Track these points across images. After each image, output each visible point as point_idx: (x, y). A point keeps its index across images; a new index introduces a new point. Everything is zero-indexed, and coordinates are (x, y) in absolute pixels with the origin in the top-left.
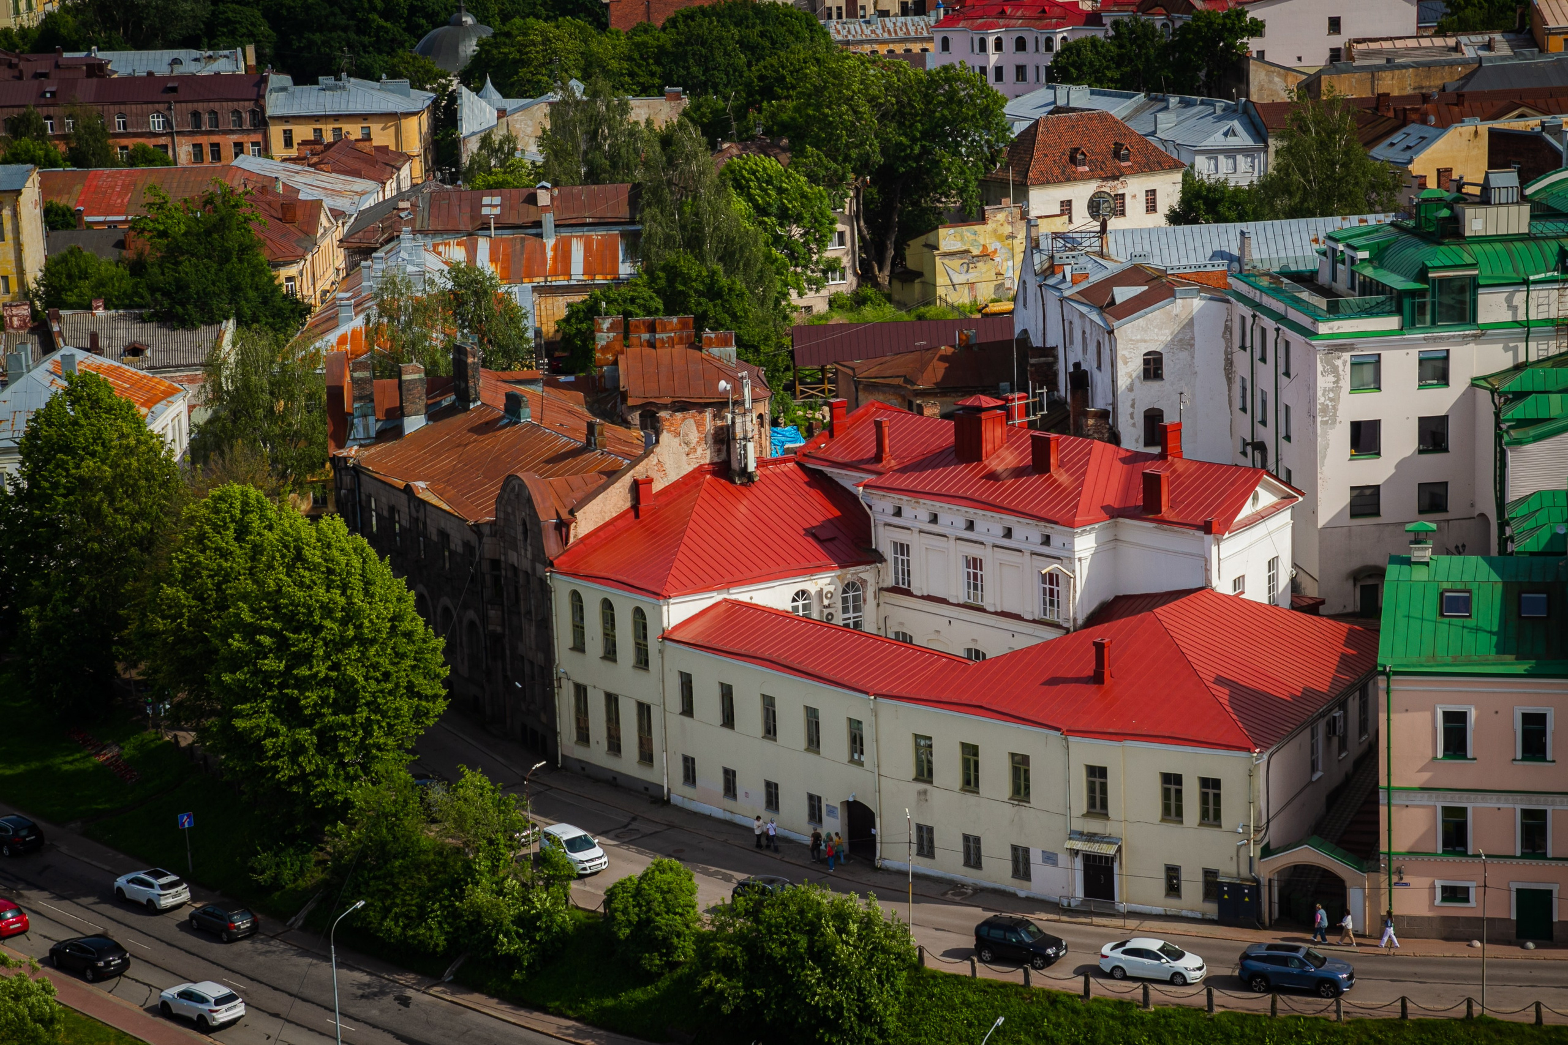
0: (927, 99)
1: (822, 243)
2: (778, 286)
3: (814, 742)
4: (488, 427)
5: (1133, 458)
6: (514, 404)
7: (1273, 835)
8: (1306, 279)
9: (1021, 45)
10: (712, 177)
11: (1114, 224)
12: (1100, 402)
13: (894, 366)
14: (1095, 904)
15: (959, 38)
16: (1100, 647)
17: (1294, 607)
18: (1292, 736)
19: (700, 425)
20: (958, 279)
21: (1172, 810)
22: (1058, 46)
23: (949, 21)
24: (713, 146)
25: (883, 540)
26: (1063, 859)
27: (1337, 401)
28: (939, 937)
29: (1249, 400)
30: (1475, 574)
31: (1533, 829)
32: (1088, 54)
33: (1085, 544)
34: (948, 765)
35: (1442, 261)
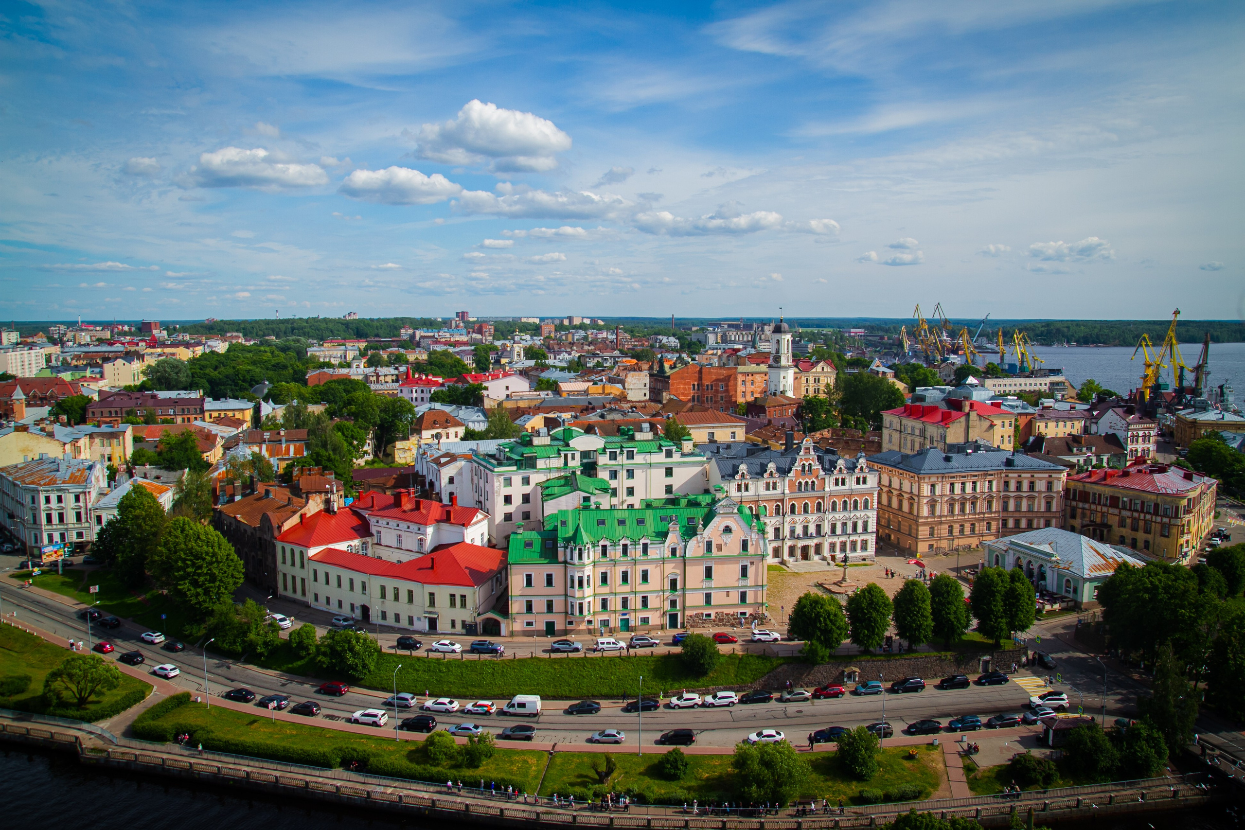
0: (394, 406)
1: (363, 446)
2: (350, 457)
3: (352, 588)
4: (259, 499)
5: (444, 505)
6: (267, 492)
7: (481, 610)
8: (492, 456)
9: (422, 391)
10: (331, 427)
11: (443, 440)
12: (437, 490)
13: (380, 480)
14: (432, 631)
15: (406, 389)
16: (433, 559)
17: (489, 546)
18: (485, 582)
19: (321, 498)
20: (402, 456)
21: (453, 604)
22: (432, 392)
23: (402, 385)
24: (332, 419)
25: (373, 530)
26: (423, 619)
27: (500, 490)
28: (386, 643)
29: (477, 489)
30: (534, 536)
31: (550, 606)
32: (440, 394)
33: (430, 530)
34: (390, 594)
35: (527, 452)
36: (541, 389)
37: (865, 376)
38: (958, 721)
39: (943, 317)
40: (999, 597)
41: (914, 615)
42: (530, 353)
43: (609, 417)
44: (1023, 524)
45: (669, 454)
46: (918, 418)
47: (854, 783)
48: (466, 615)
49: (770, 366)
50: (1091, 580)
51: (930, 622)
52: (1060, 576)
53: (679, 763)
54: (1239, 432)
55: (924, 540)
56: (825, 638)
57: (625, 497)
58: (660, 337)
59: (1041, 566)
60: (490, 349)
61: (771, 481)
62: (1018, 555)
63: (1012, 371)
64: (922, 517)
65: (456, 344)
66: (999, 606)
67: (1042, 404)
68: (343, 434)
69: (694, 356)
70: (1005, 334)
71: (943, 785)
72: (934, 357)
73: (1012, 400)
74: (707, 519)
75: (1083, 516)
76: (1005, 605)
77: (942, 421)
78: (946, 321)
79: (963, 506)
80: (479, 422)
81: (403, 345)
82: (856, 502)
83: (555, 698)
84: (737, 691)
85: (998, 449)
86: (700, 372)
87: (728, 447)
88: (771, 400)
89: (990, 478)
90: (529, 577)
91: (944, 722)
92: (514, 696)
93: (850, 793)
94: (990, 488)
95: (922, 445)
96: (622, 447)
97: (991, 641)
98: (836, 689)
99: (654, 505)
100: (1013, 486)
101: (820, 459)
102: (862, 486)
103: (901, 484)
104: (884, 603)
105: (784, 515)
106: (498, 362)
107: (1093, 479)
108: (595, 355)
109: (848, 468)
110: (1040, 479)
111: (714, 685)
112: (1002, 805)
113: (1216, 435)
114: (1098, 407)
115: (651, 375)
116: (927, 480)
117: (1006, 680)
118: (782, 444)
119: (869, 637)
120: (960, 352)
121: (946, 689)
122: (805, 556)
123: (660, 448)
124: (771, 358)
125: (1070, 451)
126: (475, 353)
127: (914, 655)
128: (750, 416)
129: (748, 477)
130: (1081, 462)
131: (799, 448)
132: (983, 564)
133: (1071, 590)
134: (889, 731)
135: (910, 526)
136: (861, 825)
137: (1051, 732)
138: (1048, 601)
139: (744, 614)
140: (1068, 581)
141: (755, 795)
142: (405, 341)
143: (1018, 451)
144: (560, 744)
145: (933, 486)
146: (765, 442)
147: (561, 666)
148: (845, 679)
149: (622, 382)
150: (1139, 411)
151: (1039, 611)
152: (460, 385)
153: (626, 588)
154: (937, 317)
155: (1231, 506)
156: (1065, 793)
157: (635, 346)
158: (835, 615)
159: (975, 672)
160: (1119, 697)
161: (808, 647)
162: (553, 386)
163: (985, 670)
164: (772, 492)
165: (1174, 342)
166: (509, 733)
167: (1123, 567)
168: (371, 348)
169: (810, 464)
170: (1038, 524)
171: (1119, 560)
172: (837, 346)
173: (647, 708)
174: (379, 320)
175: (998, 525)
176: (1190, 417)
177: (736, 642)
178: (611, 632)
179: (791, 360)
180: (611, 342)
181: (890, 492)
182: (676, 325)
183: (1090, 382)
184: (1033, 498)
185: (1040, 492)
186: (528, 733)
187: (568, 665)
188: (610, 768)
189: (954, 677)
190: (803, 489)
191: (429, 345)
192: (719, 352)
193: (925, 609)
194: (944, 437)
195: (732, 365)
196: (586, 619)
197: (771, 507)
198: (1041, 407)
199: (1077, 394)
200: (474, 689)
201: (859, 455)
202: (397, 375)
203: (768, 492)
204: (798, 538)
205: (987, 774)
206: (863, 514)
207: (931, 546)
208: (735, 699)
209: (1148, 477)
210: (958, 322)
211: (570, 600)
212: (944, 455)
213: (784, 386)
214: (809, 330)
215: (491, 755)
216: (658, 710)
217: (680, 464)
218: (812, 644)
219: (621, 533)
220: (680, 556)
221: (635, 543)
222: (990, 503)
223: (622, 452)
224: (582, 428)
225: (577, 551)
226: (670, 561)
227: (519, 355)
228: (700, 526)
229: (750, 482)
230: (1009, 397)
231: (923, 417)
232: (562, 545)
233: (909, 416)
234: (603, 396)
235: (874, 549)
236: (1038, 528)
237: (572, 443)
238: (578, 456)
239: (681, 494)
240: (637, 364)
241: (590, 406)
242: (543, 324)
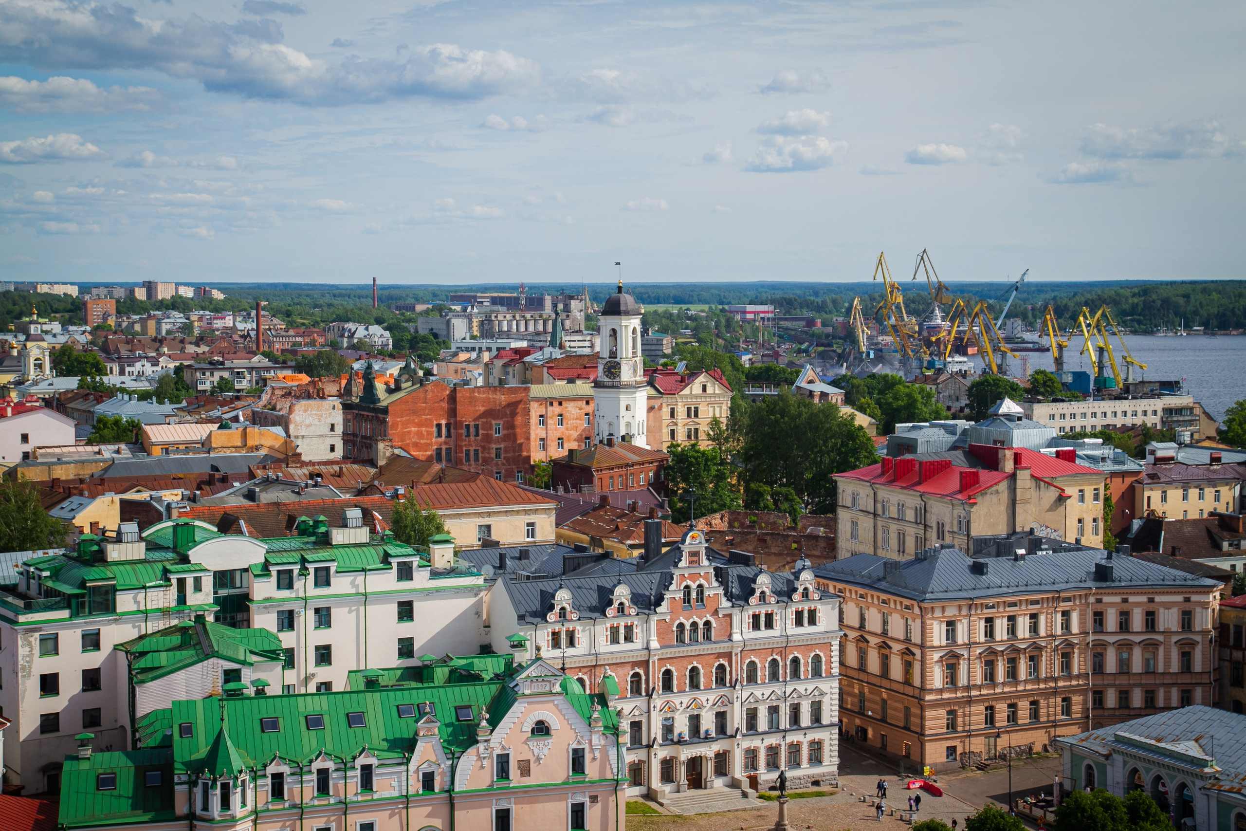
27: (31, 663)
30: (118, 762)
35: (94, 576)
36: (103, 440)
37: (792, 400)
39: (934, 279)
42: (65, 361)
43: (267, 497)
44: (1137, 699)
45: (406, 573)
46: (911, 486)
49: (598, 385)
52: (1224, 807)
55: (937, 737)
57: (312, 668)
58: (350, 326)
59: (1183, 786)
61: (622, 623)
62: (1132, 764)
64: (931, 691)
67: (1153, 452)
69: (429, 365)
70: (1059, 312)
73: (1092, 447)
74: (498, 709)
77: (961, 492)
78: (941, 287)
79: (1013, 663)
82: (795, 661)
85: (1078, 546)
86: (453, 398)
87: (523, 554)
88: (602, 456)
89: (1064, 606)
94: (1066, 626)
95: (921, 541)
99: (379, 683)
100: (1112, 621)
101: (719, 574)
102: (807, 629)
103: (885, 623)
105: (649, 695)
108: (213, 365)
109: (778, 593)
110: (1168, 606)
115: (346, 407)
116: (938, 613)
118: (632, 547)
120: (970, 351)
122: (696, 781)
123: (386, 559)
124: (601, 368)
125: (1216, 549)
128: (561, 489)
129: (574, 617)
130: (1238, 569)
131: (676, 550)
132: (1061, 785)
135: (907, 709)
140: (1240, 816)
143: (1118, 551)
145: (951, 624)
146: (596, 542)
149: (284, 422)
154: (921, 278)
157: (297, 344)
162: (132, 434)
164: (623, 646)
169: (700, 586)
170: (1168, 698)
172: (721, 342)
175: (1085, 702)
179: (640, 372)
180: (245, 337)
181: (862, 639)
184: (1155, 645)
185: (1167, 633)
190: (687, 640)
192: (486, 356)
194: (966, 525)
195: (513, 383)
197: (620, 679)
198: (1150, 459)
199: (1219, 432)
201: (799, 564)
203: (615, 648)
204: (680, 742)
206: (811, 688)
207: (952, 750)
210: (962, 289)
212: (970, 561)
213: (628, 425)
214: (661, 308)
217: (429, 593)
219: (314, 745)
220: (443, 791)
221: (344, 766)
222: (1067, 657)
223: (304, 570)
224: (210, 522)
225: (218, 791)
226: (421, 803)
227: (39, 366)
228: (484, 723)
229: (579, 628)
230: (1087, 440)
231: (919, 483)
232: (184, 778)
233: (891, 482)
234: (243, 453)
235: (836, 760)
236: (1168, 708)
237: (195, 555)
238: (208, 582)
239: (433, 657)
240: (313, 383)
241: (217, 475)
242: (87, 297)
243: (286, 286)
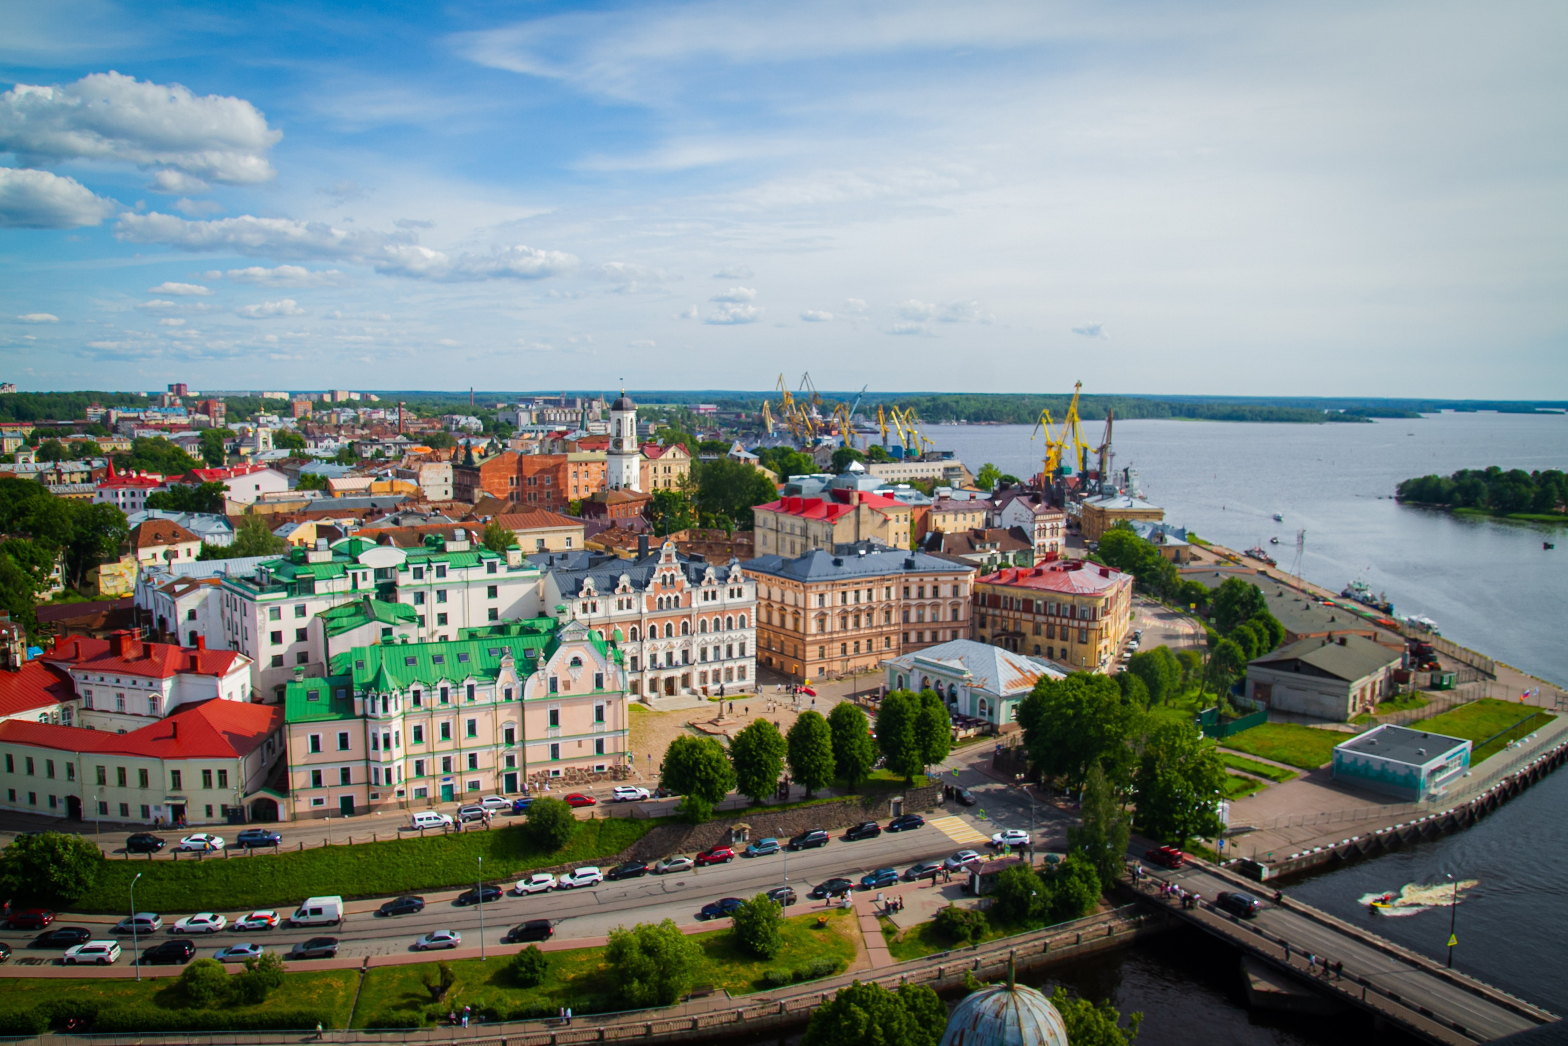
0: (94, 515)
1: (48, 573)
2: (29, 589)
3: (51, 774)
5: (185, 650)
7: (248, 789)
8: (251, 580)
9: (133, 494)
11: (174, 561)
12: (171, 629)
13: (82, 620)
15: (108, 493)
16: (175, 724)
17: (252, 702)
18: (253, 750)
20: (110, 584)
21: (208, 783)
22: (148, 495)
23: (103, 485)
25: (80, 689)
26: (163, 808)
27: (265, 624)
28: (111, 846)
29: (231, 626)
30: (320, 684)
31: (346, 775)
32: (161, 498)
33: (167, 685)
34: (112, 777)
35: (302, 572)
36: (305, 488)
37: (727, 462)
38: (871, 876)
39: (812, 390)
40: (909, 726)
41: (813, 754)
42: (281, 440)
43: (406, 522)
44: (927, 637)
45: (492, 568)
46: (798, 514)
47: (756, 964)
48: (230, 796)
49: (609, 453)
50: (1008, 698)
51: (831, 761)
52: (973, 696)
53: (537, 963)
54: (1148, 520)
55: (813, 663)
56: (706, 790)
57: (436, 626)
58: (457, 417)
59: (952, 685)
60: (224, 434)
61: (625, 598)
62: (924, 674)
63: (899, 455)
64: (810, 635)
65: (173, 428)
66: (910, 736)
67: (938, 493)
68: (17, 556)
69: (504, 441)
70: (885, 410)
71: (860, 955)
72: (804, 439)
73: (904, 489)
74: (550, 650)
75: (994, 623)
76: (917, 734)
77: (827, 517)
78: (816, 395)
80: (220, 534)
81: (92, 429)
82: (730, 619)
83: (360, 897)
84: (600, 866)
85: (895, 549)
86: (520, 461)
87: (564, 556)
88: (612, 498)
89: (887, 584)
90: (315, 740)
91: (856, 880)
92: (304, 900)
93: (753, 977)
94: (888, 595)
95: (804, 546)
96: (429, 562)
97: (902, 779)
98: (724, 852)
99: (479, 634)
100: (914, 593)
101: (684, 568)
102: (736, 600)
103: (783, 595)
104: (776, 742)
105: (642, 641)
106: (235, 452)
107: (1003, 580)
108: (373, 442)
109: (719, 578)
110: (945, 582)
111: (570, 860)
112: (929, 969)
113: (1125, 525)
114: (1001, 495)
115: (455, 467)
116: (814, 589)
117: (922, 823)
118: (631, 551)
119: (759, 784)
120: (835, 433)
121: (853, 840)
123: (480, 560)
124: (611, 443)
125: (972, 549)
126: (202, 440)
127: (815, 802)
128: (587, 517)
129: (596, 594)
130: (985, 561)
131: (657, 553)
132: (884, 688)
133: (987, 711)
134: (792, 896)
135: (796, 646)
136: (769, 1013)
137: (977, 878)
138: (961, 726)
139: (601, 767)
140: (982, 701)
141: (637, 993)
142: (95, 424)
143: (918, 551)
144: (373, 957)
145: (822, 596)
146: (609, 549)
147: (367, 854)
148: (733, 839)
149: (416, 476)
150: (1046, 499)
151: (953, 739)
152: (189, 485)
153: (448, 745)
154: (805, 389)
155: (1146, 605)
156: (996, 945)
157: (423, 428)
158: (718, 761)
159: (886, 816)
160: (1044, 830)
161: (685, 803)
162: (323, 484)
163: (897, 814)
164: (626, 611)
165: (1076, 418)
166: (302, 950)
167: (1043, 681)
168: (42, 435)
169: (672, 575)
170: (944, 636)
171: (1038, 674)
172: (685, 427)
173: (487, 898)
174: (51, 394)
175: (898, 639)
176: (1098, 506)
177: (594, 803)
178: (431, 804)
179: (635, 444)
180: (391, 424)
181: (769, 606)
182: (476, 401)
183: (988, 467)
184: (938, 605)
185: (944, 598)
186: (329, 948)
187: (376, 851)
188: (446, 981)
189: (862, 825)
190: (664, 607)
191: (132, 430)
192: (541, 436)
193: (825, 746)
194: (830, 537)
195: (557, 452)
196: (396, 789)
197: (624, 631)
198: (936, 497)
199: (974, 481)
200: (245, 897)
201: (731, 561)
202: (89, 473)
203: (621, 613)
204: (661, 668)
205: (909, 935)
206: (739, 635)
207: (822, 670)
208: (599, 876)
209: (1064, 575)
210: (830, 396)
211: (373, 765)
212: (833, 558)
213: (628, 477)
214: (648, 406)
215: (279, 984)
216: (501, 900)
217: (506, 581)
218: (691, 799)
219: (438, 673)
220: (517, 699)
221: (457, 686)
222: (888, 613)
223: (430, 568)
224: (372, 538)
225: (381, 701)
226: (504, 707)
227: (266, 443)
228: (542, 659)
229: (599, 601)
230: (900, 486)
231: (803, 512)
232: (360, 693)
233: (787, 511)
234: (391, 496)
235: (754, 677)
236: (944, 641)
237: (362, 558)
238: (371, 575)
239: (510, 619)
240: (434, 453)
241: (375, 509)
242: (294, 400)
243: (417, 392)
